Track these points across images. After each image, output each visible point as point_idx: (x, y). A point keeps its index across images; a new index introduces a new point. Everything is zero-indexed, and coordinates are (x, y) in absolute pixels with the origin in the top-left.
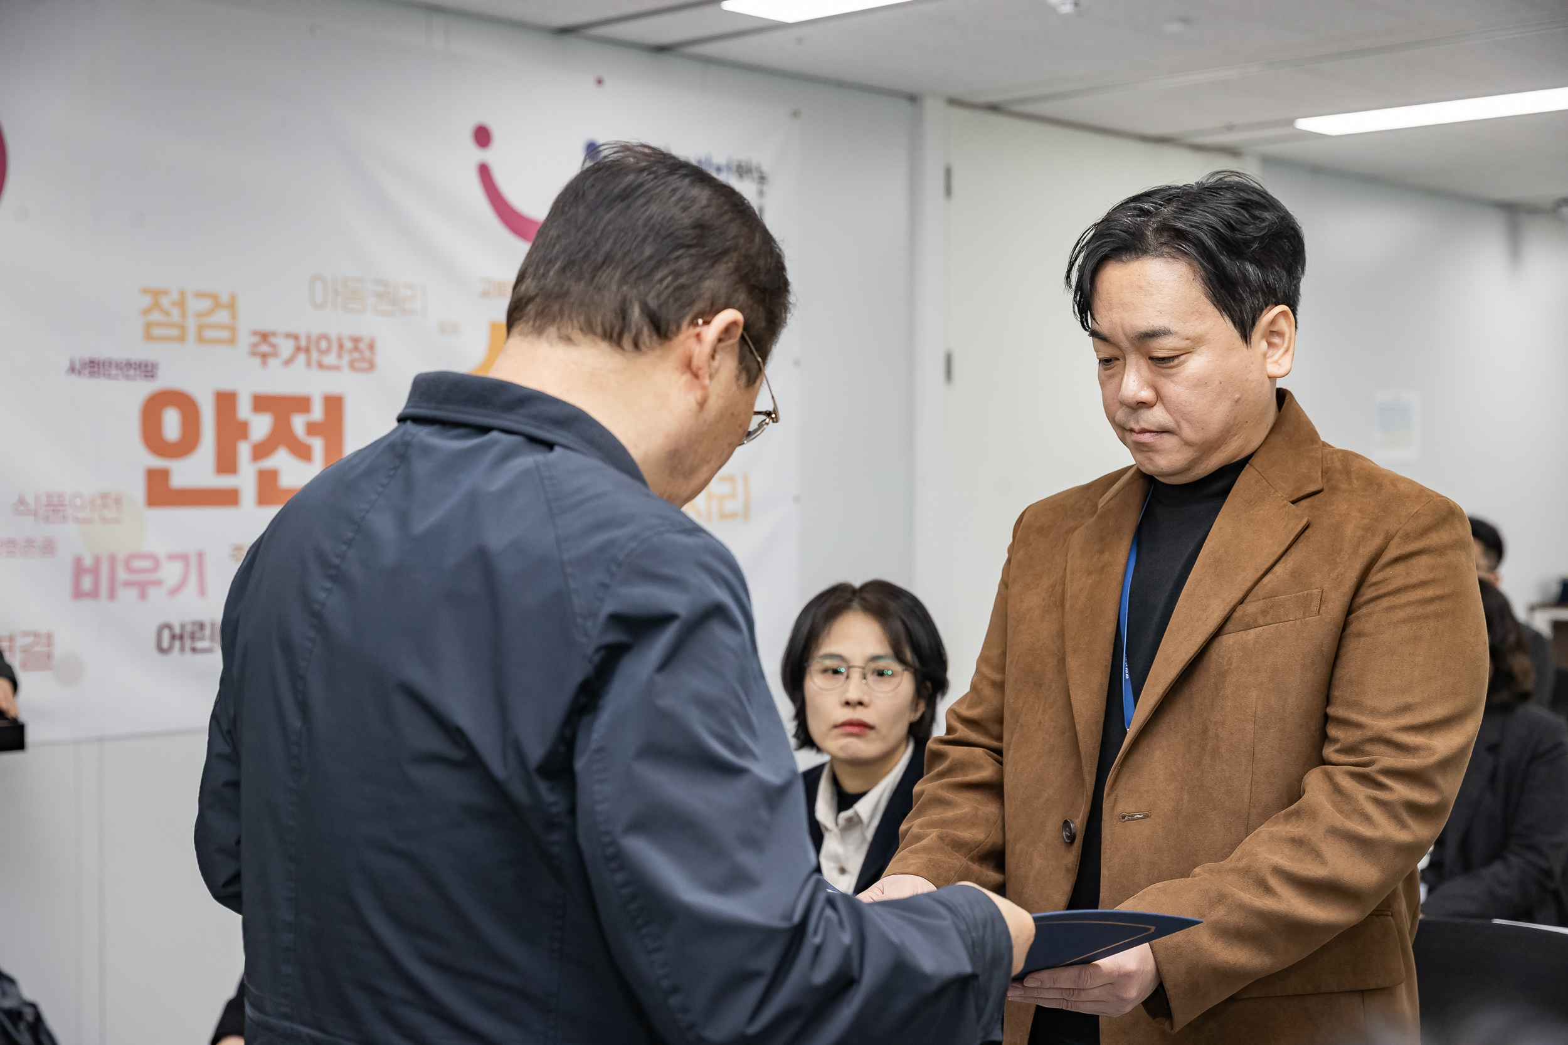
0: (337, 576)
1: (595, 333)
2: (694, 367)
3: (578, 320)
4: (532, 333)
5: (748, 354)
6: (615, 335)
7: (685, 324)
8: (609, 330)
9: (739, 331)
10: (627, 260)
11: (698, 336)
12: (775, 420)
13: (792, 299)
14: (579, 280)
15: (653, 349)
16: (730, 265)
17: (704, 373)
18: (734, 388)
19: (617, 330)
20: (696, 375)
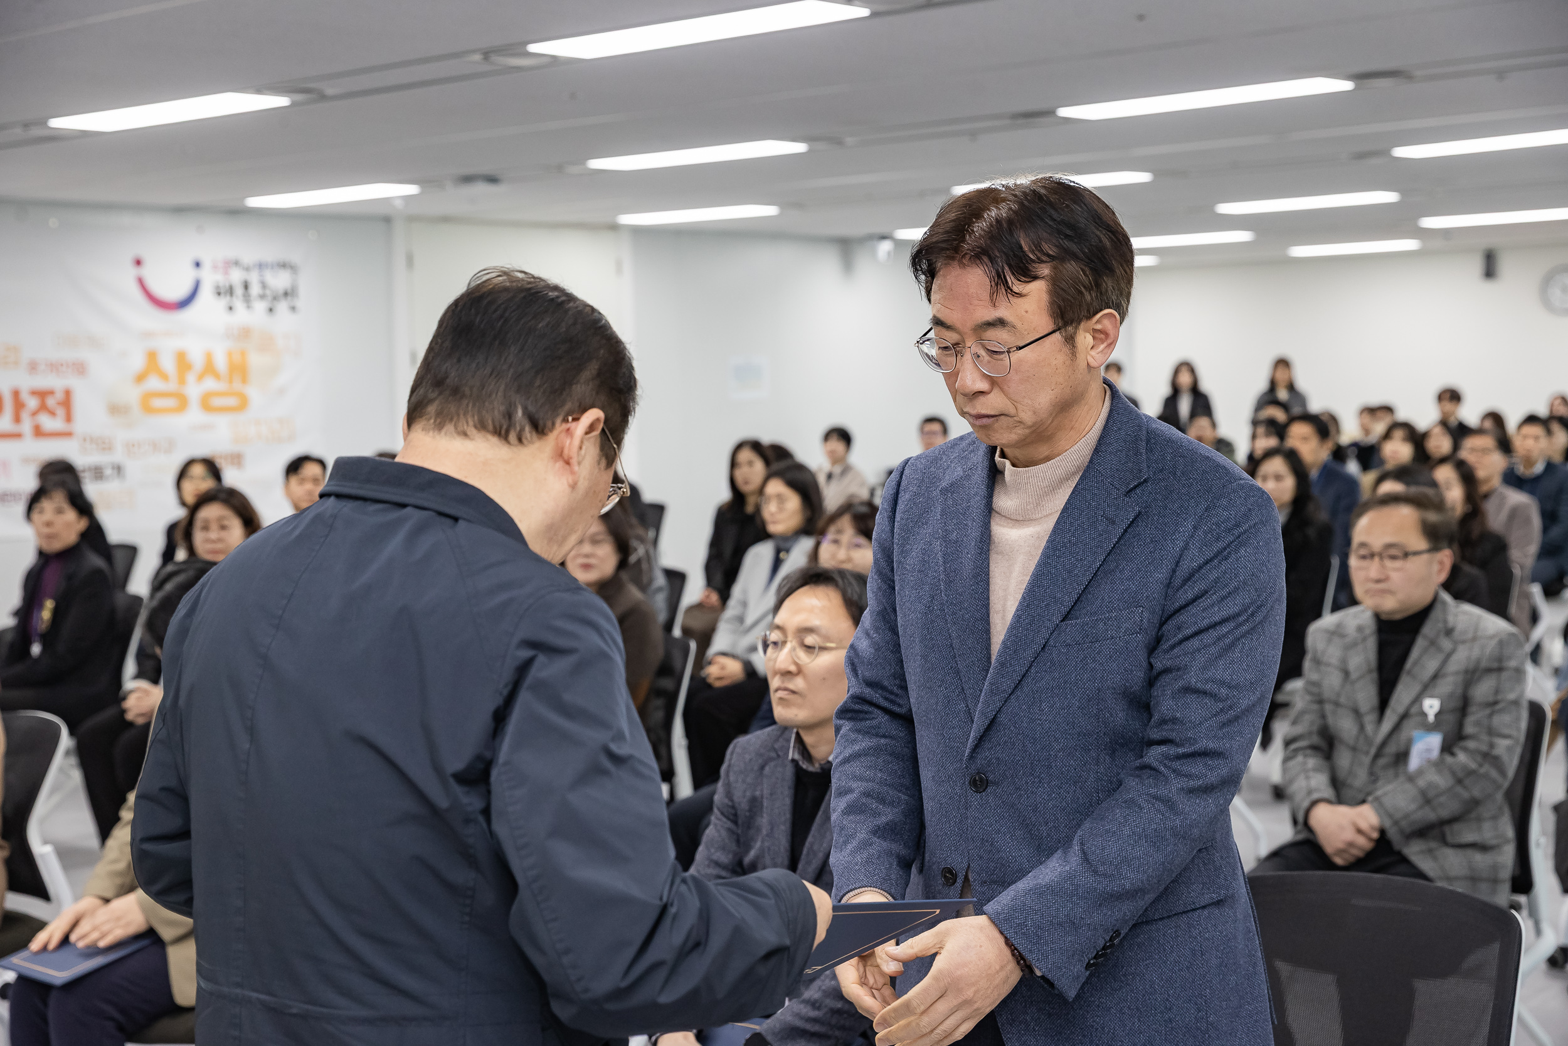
1: (488, 431)
2: (566, 458)
3: (474, 421)
4: (434, 429)
5: (607, 442)
6: (503, 432)
7: (558, 421)
8: (498, 429)
9: (601, 425)
10: (512, 371)
11: (568, 430)
13: (639, 392)
14: (471, 388)
15: (531, 442)
16: (594, 372)
17: (574, 461)
18: (597, 470)
19: (505, 427)
20: (568, 463)
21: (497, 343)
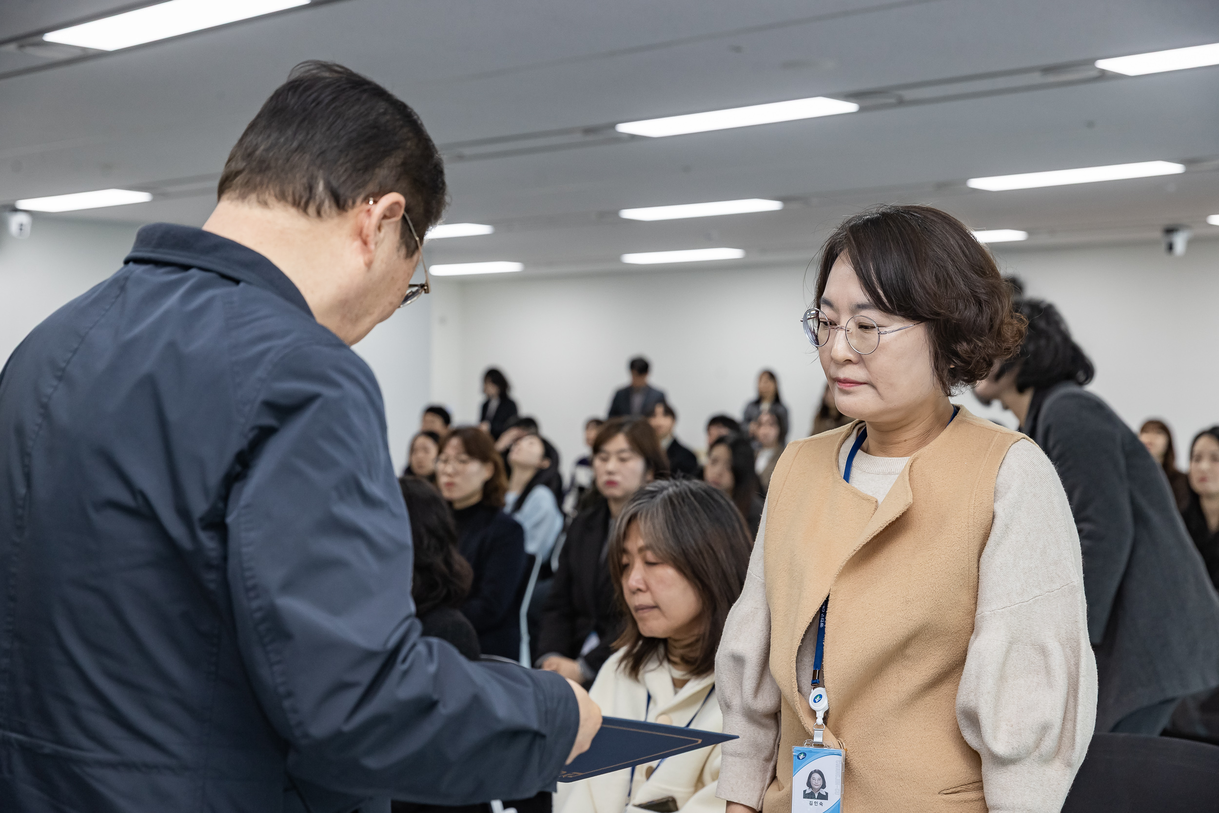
0: (62, 376)
1: (286, 200)
2: (364, 237)
3: (275, 190)
4: (237, 198)
5: (408, 232)
6: (302, 203)
7: (359, 201)
8: (297, 199)
9: (402, 212)
10: (317, 147)
11: (369, 211)
12: (427, 291)
14: (277, 159)
15: (332, 218)
16: (399, 161)
17: (371, 241)
18: (395, 257)
19: (304, 199)
20: (365, 242)
21: (306, 122)
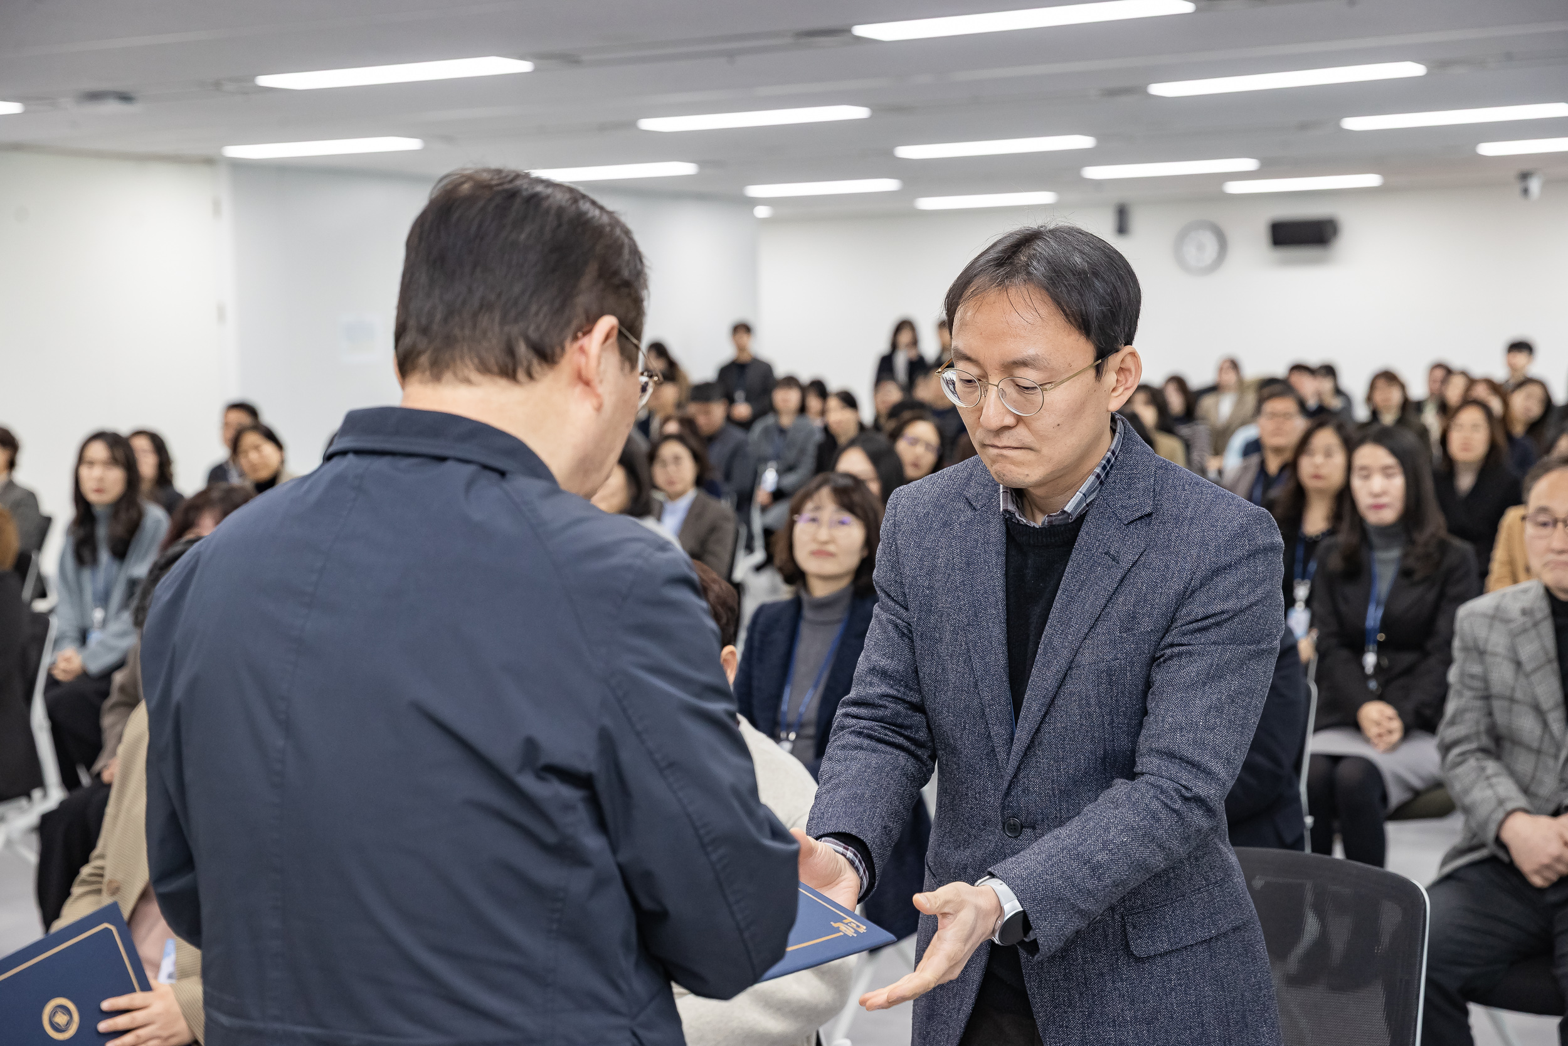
1: (493, 373)
2: (585, 379)
3: (474, 364)
5: (627, 344)
6: (510, 371)
8: (504, 369)
10: (502, 302)
14: (462, 328)
15: (543, 375)
17: (595, 382)
19: (510, 366)
20: (587, 383)
